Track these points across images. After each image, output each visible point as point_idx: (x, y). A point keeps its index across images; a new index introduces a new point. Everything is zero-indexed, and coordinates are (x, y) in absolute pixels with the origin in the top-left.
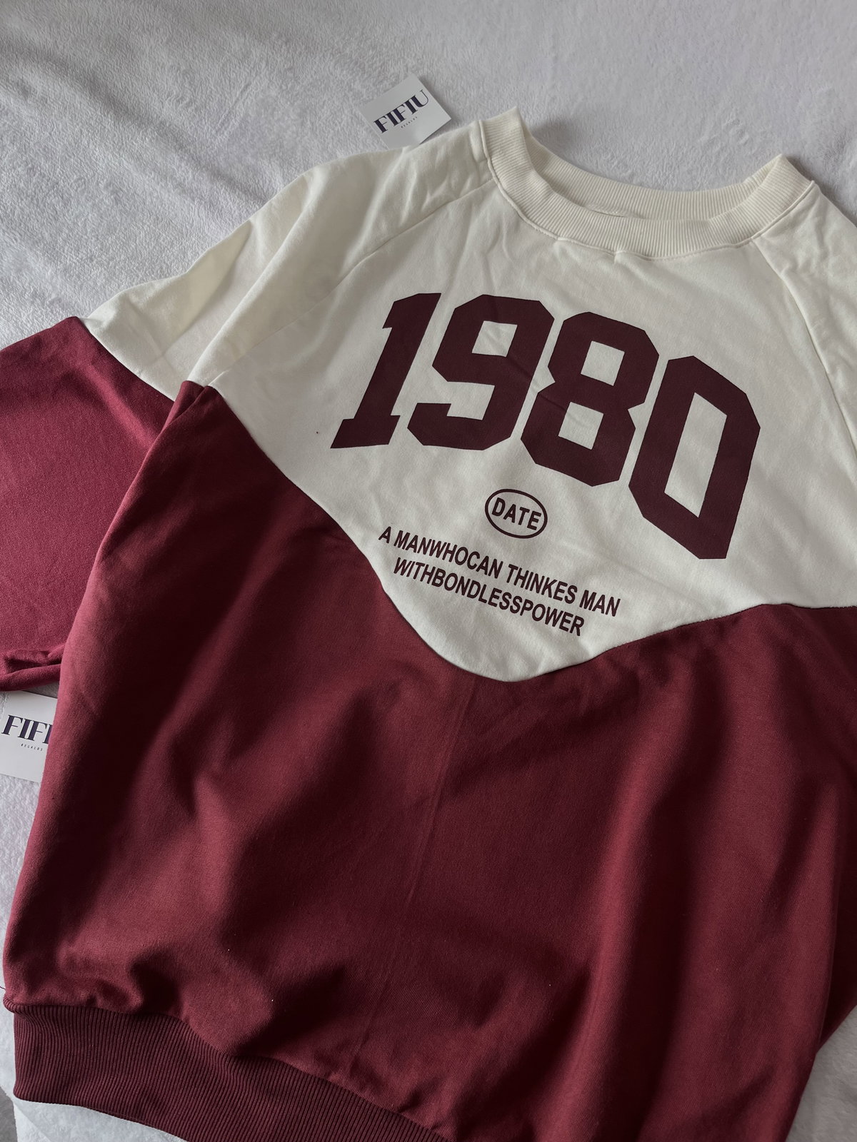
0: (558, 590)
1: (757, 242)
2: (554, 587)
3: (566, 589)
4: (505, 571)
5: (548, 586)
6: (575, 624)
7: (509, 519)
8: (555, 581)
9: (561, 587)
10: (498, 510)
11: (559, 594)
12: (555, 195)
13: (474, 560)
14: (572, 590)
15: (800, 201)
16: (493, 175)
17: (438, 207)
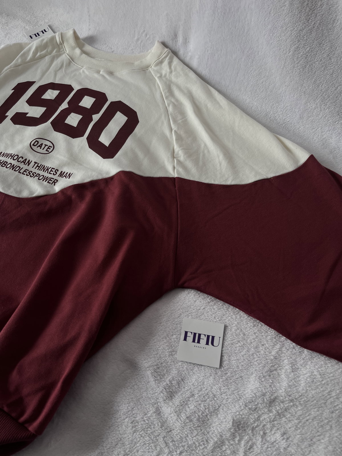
0: (51, 171)
1: (150, 69)
2: (50, 170)
3: (54, 170)
4: (32, 164)
5: (48, 170)
6: (54, 182)
7: (39, 148)
8: (51, 168)
9: (53, 170)
10: (35, 144)
11: (51, 172)
13: (20, 159)
14: (57, 171)
15: (163, 55)
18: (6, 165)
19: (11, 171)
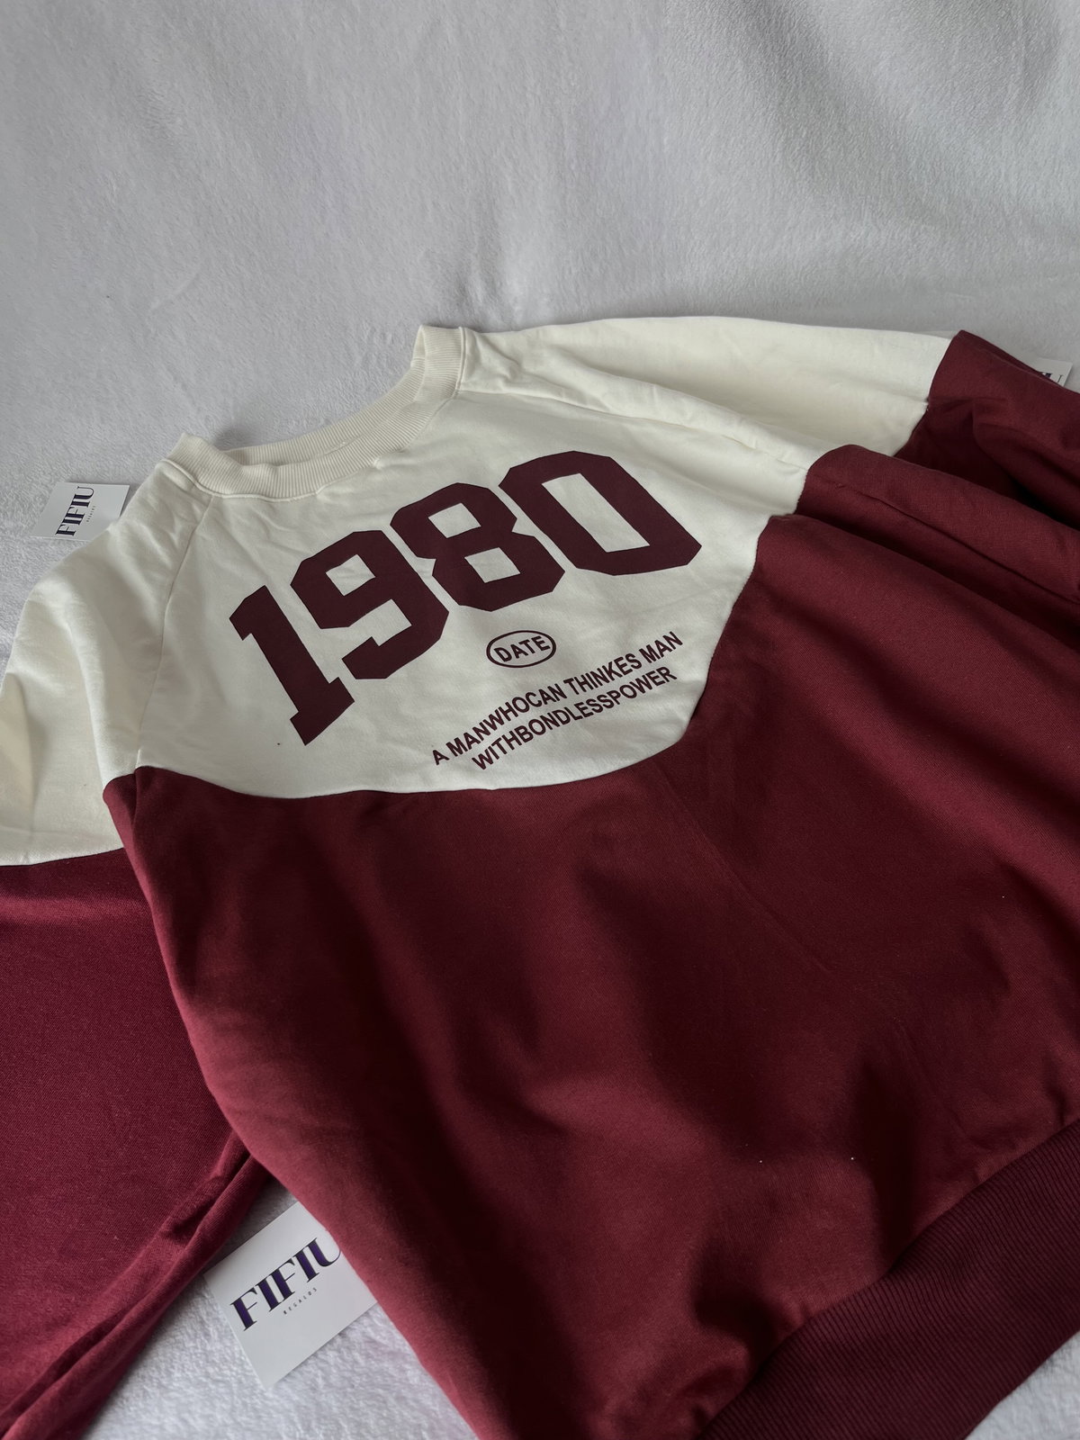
0: (621, 667)
1: (463, 388)
2: (615, 668)
3: (625, 661)
4: (566, 688)
5: (610, 672)
6: (664, 675)
7: (521, 655)
8: (610, 664)
9: (620, 663)
10: (506, 656)
11: (625, 669)
12: (281, 469)
13: (534, 700)
14: (631, 658)
15: (464, 345)
16: (210, 493)
17: (189, 538)
18: (529, 730)
19: (560, 731)
